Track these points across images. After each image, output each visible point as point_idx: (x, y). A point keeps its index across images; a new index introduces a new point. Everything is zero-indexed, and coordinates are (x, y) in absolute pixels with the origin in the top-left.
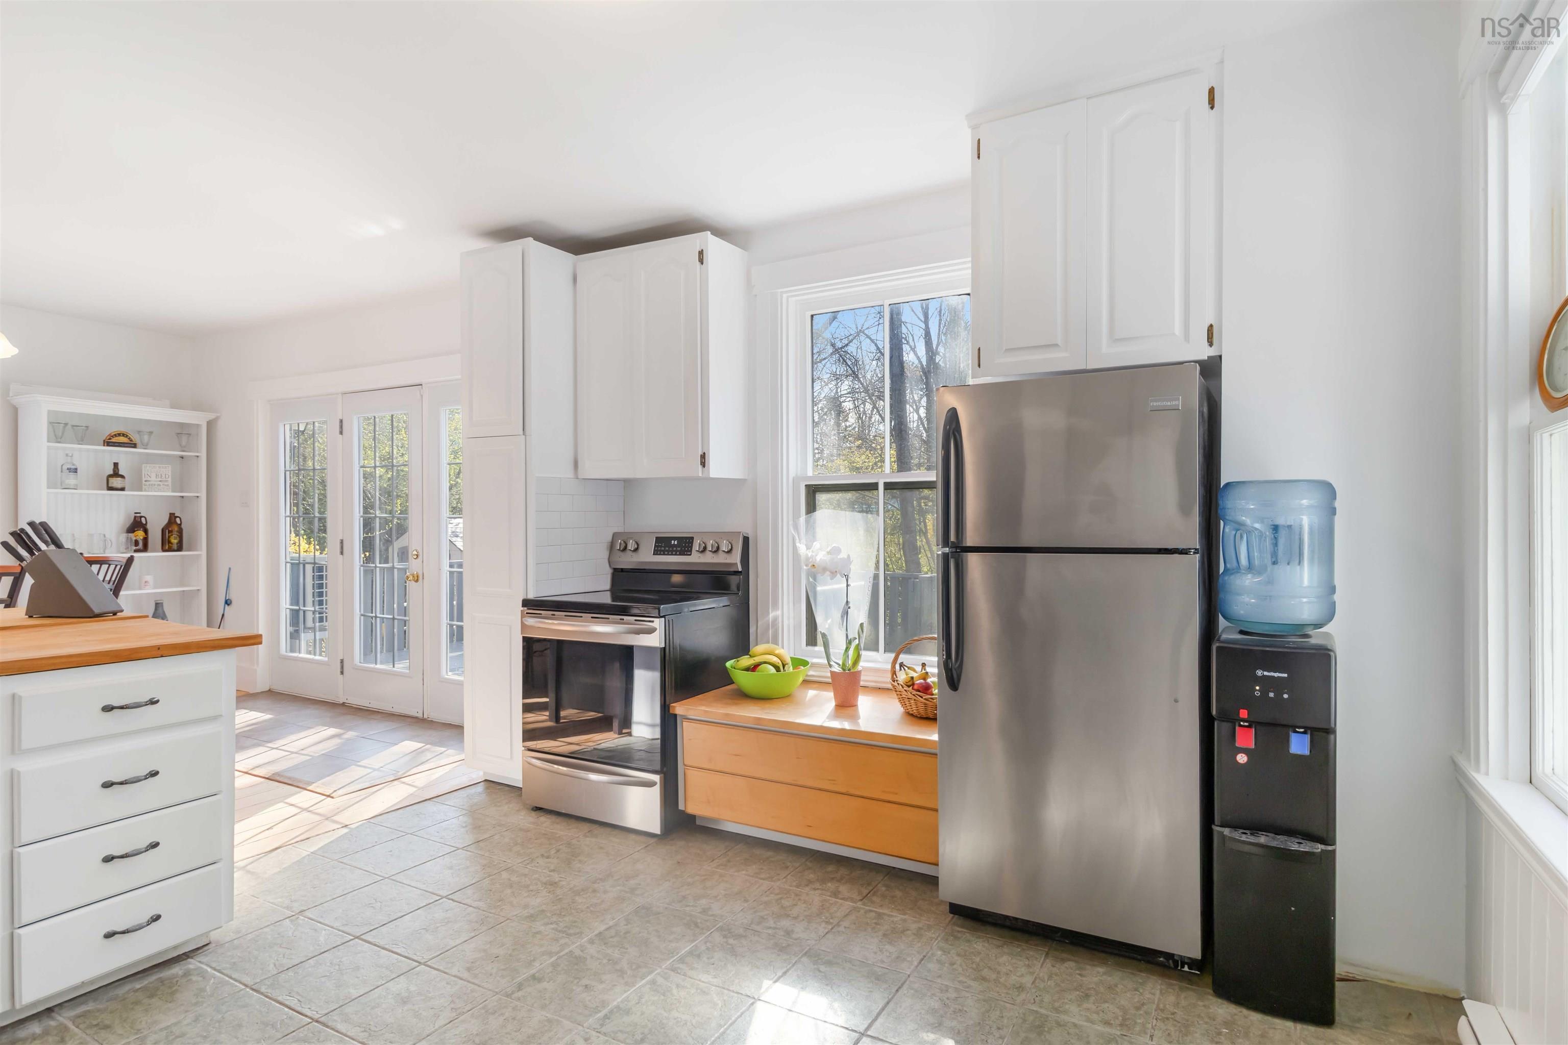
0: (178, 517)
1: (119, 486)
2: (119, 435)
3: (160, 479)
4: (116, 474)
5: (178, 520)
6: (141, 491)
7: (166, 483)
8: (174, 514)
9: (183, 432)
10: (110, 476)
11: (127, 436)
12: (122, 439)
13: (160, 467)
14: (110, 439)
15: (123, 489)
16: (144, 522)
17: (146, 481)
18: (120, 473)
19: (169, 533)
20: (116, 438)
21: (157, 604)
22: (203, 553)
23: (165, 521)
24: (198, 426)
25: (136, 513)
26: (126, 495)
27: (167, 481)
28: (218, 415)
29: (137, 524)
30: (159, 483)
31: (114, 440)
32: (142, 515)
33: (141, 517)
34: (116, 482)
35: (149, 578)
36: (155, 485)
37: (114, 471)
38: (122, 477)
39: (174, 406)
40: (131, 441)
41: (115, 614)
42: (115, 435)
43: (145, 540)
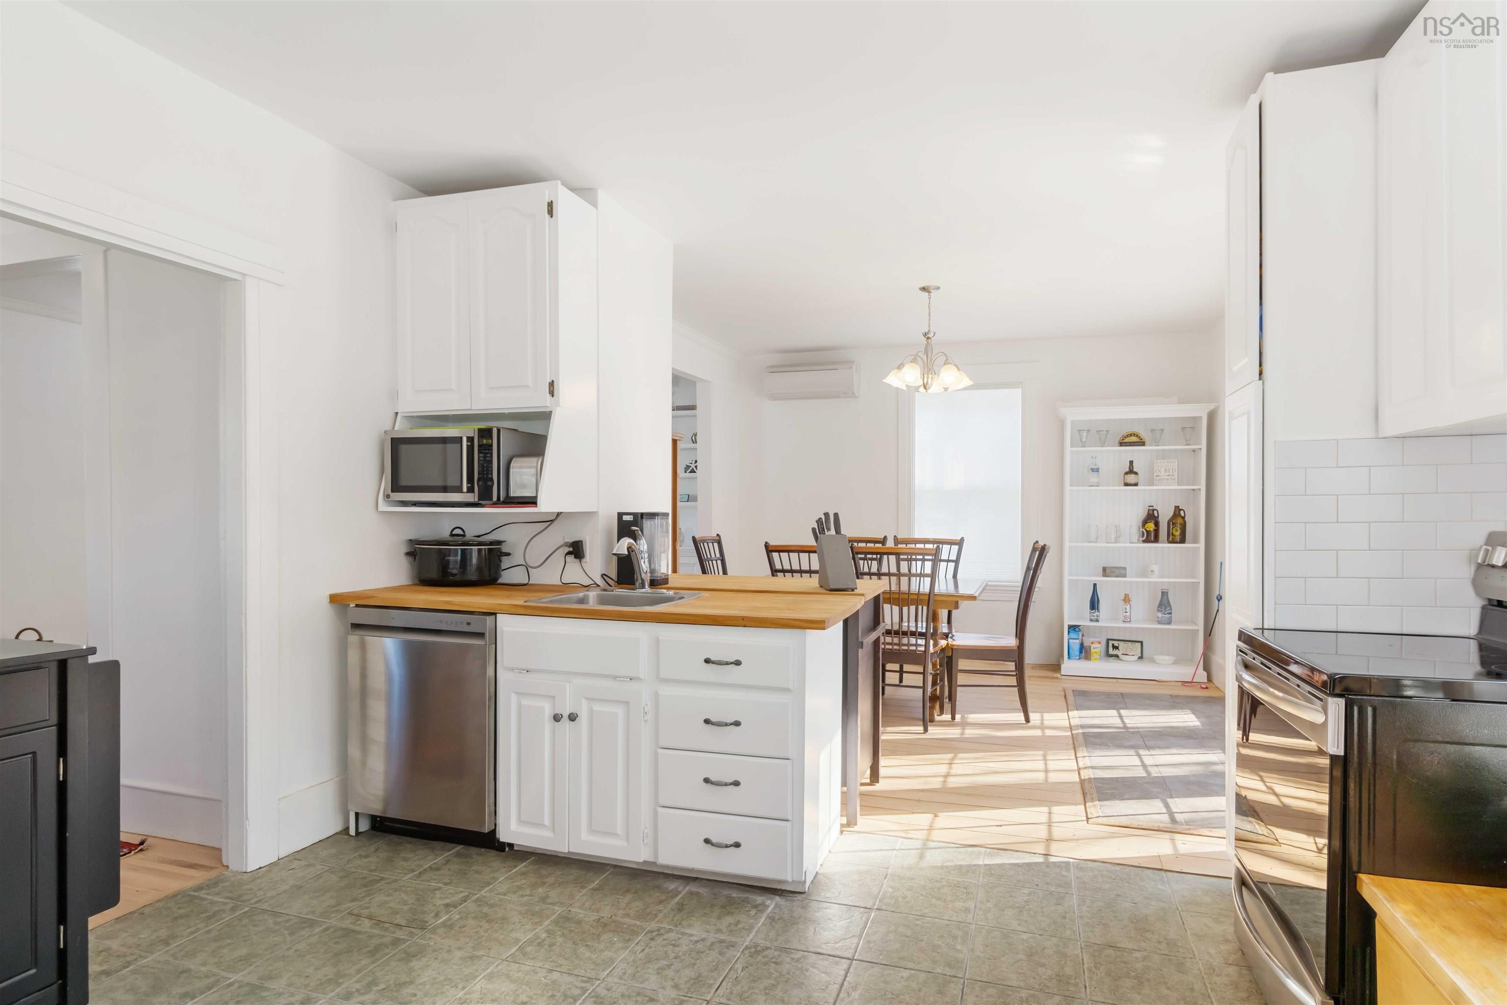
0: (1182, 510)
1: (1133, 482)
2: (1131, 435)
3: (1168, 474)
4: (1131, 471)
5: (1182, 513)
6: (1153, 485)
7: (1173, 477)
8: (1179, 507)
9: (1188, 427)
10: (1126, 473)
11: (1137, 435)
12: (1133, 439)
13: (1168, 462)
14: (1123, 440)
15: (1136, 485)
16: (1156, 515)
17: (1156, 476)
18: (1134, 470)
19: (1172, 524)
20: (1128, 438)
21: (1162, 592)
22: (1202, 545)
23: (1171, 513)
24: (1200, 418)
25: (1149, 506)
26: (1138, 490)
27: (1173, 475)
28: (1217, 404)
29: (1151, 516)
30: (1168, 477)
31: (1126, 440)
32: (1154, 508)
33: (1153, 510)
34: (1131, 478)
35: (1155, 568)
36: (1164, 479)
37: (1130, 468)
38: (1136, 473)
39: (1181, 401)
40: (1141, 439)
41: (853, 590)
42: (1127, 436)
43: (1157, 531)
